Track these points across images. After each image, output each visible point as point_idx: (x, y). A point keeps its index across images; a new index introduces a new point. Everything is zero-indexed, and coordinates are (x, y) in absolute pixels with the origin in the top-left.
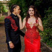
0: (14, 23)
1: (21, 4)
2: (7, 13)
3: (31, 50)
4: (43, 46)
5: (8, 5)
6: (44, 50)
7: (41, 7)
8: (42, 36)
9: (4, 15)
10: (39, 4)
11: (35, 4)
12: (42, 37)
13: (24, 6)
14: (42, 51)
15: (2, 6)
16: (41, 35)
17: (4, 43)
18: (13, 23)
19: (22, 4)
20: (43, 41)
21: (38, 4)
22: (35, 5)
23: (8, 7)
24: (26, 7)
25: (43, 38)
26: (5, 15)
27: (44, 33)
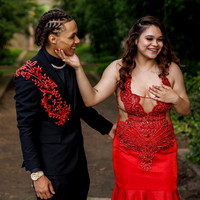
0: (55, 93)
1: (109, 3)
4: (192, 177)
6: (192, 196)
7: (190, 18)
8: (191, 136)
10: (182, 7)
11: (166, 5)
12: (190, 141)
13: (122, 9)
14: (187, 199)
15: (34, 8)
16: (183, 133)
18: (48, 94)
19: (115, 3)
20: (190, 158)
21: (180, 4)
22: (168, 8)
24: (131, 14)
25: (191, 144)
27: (196, 125)
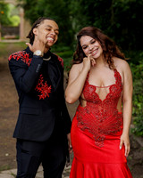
2: (18, 28)
3: (96, 166)
5: (22, 3)
7: (134, 17)
8: (135, 115)
9: (6, 37)
10: (127, 7)
12: (134, 118)
13: (76, 9)
14: (134, 166)
17: (4, 131)
20: (135, 133)
21: (125, 5)
22: (115, 9)
23: (22, 10)
25: (135, 121)
26: (11, 34)
